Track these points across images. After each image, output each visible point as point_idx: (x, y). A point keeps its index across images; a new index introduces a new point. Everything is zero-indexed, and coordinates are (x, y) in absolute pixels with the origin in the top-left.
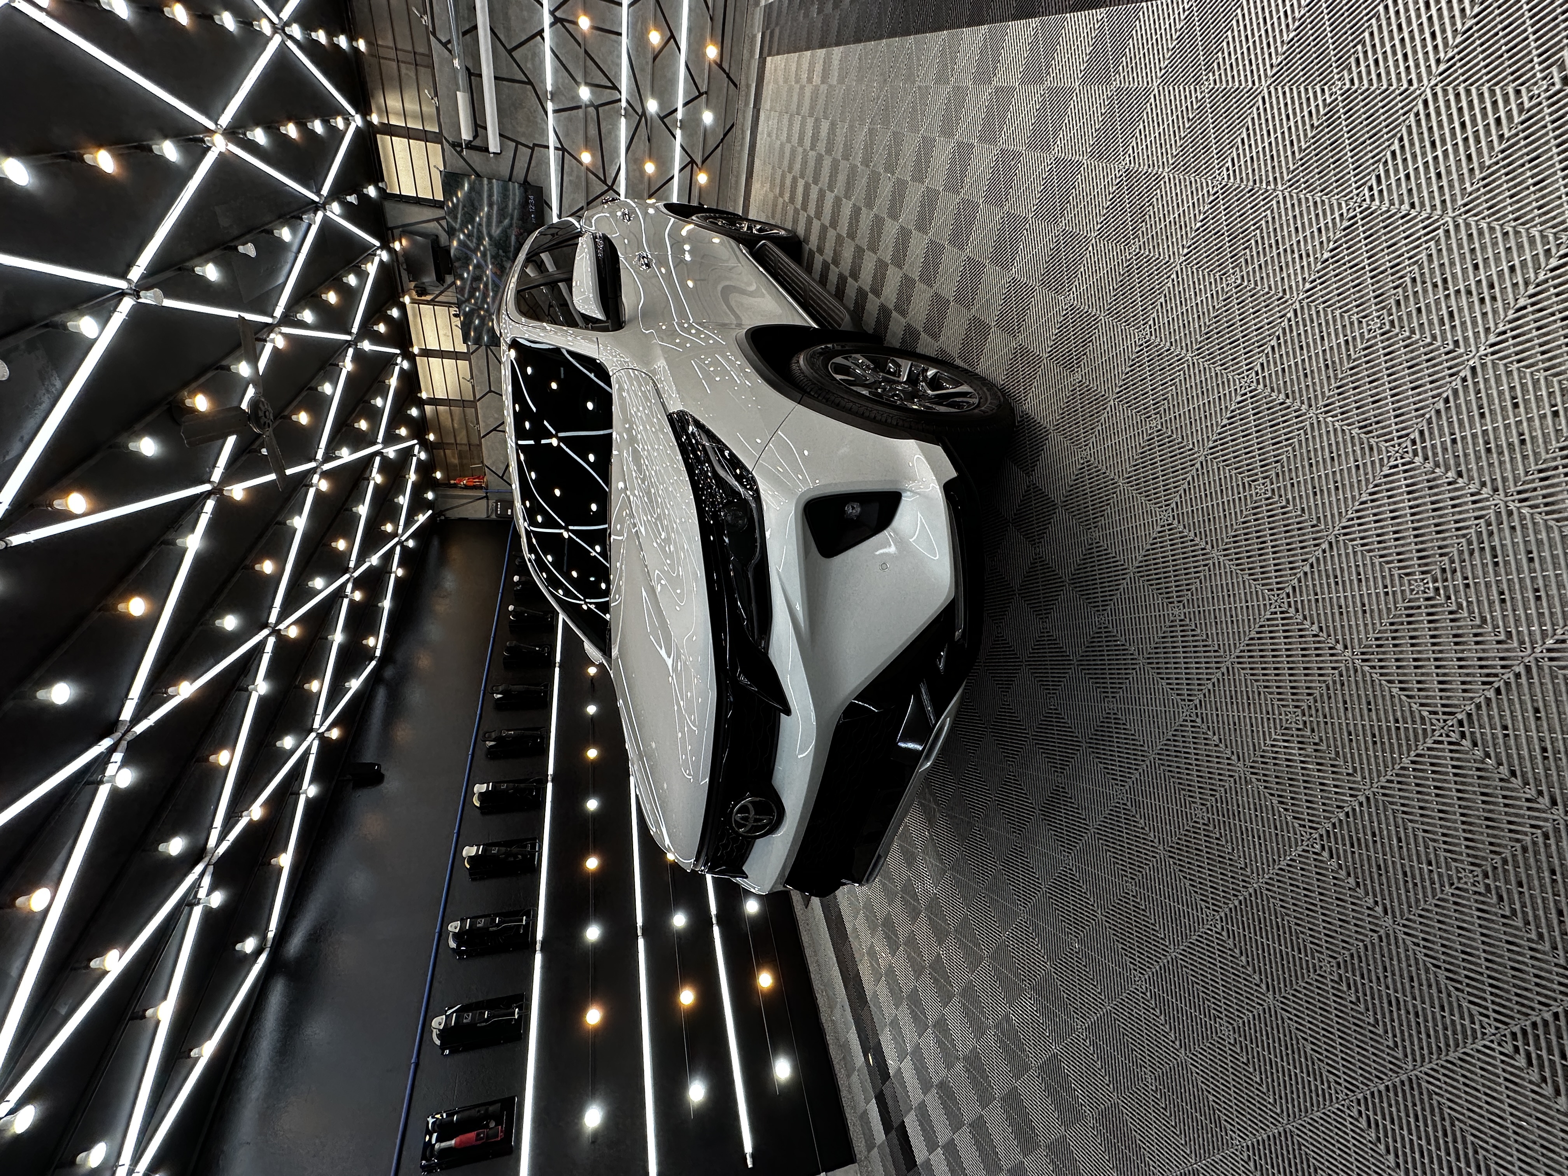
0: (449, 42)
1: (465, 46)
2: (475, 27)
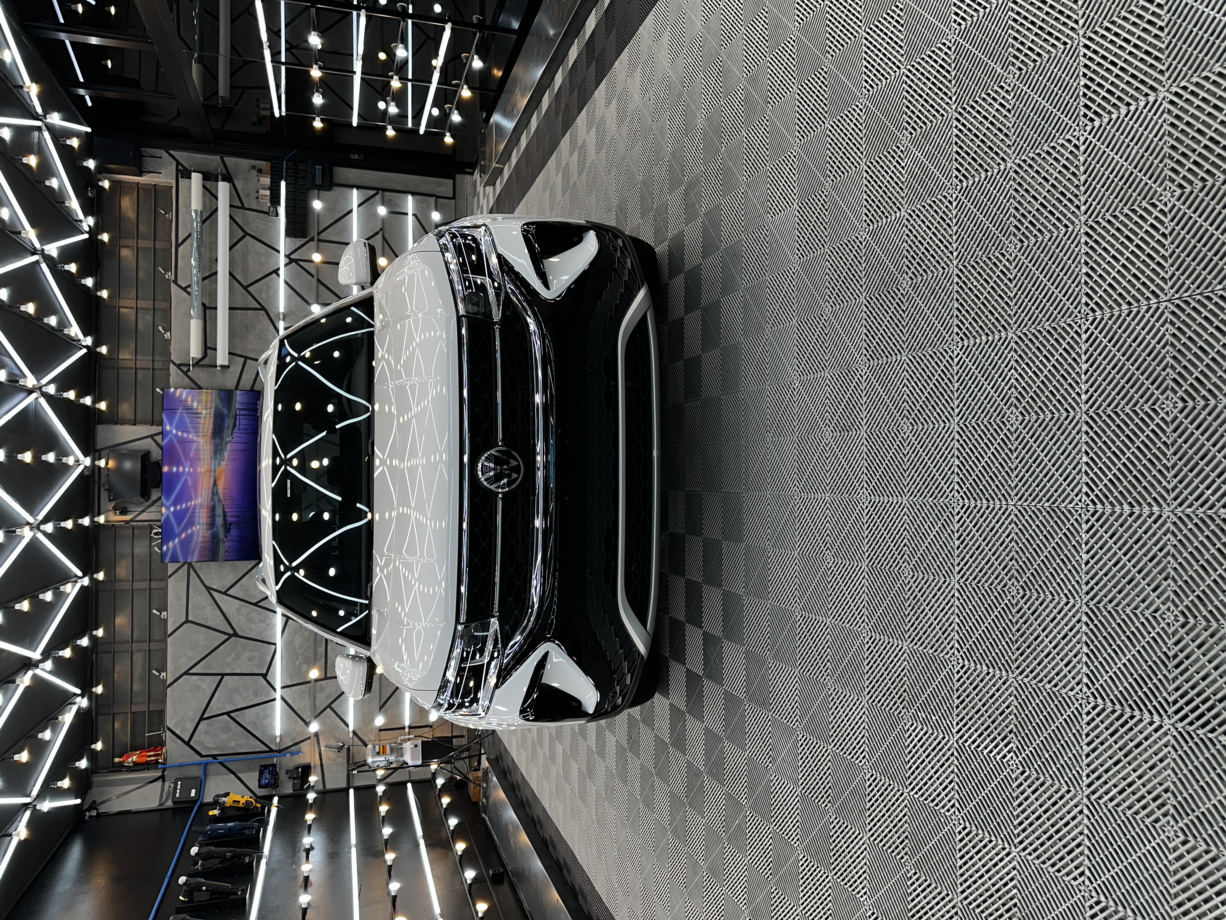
0: (189, 286)
1: (203, 289)
2: (216, 273)
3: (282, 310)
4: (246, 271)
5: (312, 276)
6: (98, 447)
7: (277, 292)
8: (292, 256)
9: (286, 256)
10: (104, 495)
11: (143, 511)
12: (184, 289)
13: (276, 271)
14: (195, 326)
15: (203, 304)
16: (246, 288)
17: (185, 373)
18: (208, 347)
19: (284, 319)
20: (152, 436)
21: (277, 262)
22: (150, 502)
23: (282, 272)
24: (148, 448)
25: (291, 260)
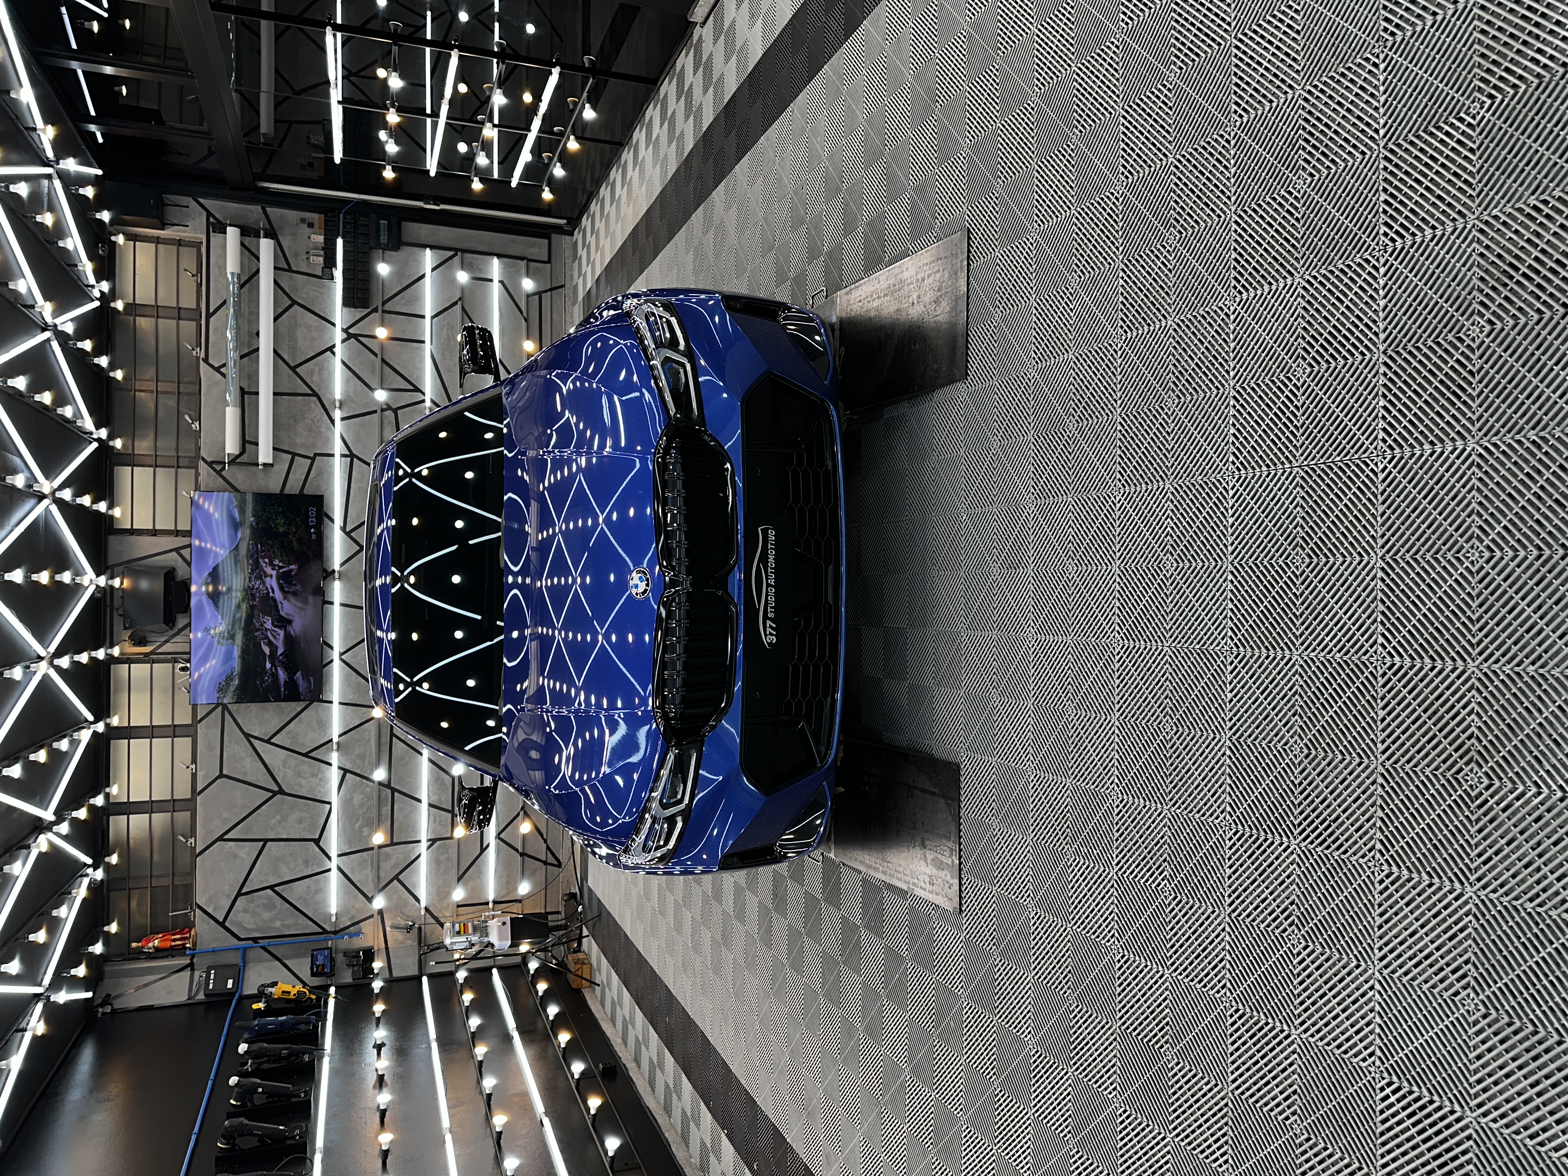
0: (224, 365)
1: (241, 369)
2: (257, 350)
3: (338, 395)
4: (293, 349)
5: (376, 355)
6: (110, 563)
7: (331, 374)
8: (351, 331)
9: (345, 330)
10: (118, 622)
11: (166, 642)
12: (217, 369)
13: (331, 349)
14: (231, 414)
15: (242, 389)
16: (293, 369)
17: (219, 473)
18: (248, 440)
19: (340, 408)
20: (177, 550)
21: (332, 338)
22: (175, 630)
23: (338, 350)
24: (173, 564)
25: (349, 335)
